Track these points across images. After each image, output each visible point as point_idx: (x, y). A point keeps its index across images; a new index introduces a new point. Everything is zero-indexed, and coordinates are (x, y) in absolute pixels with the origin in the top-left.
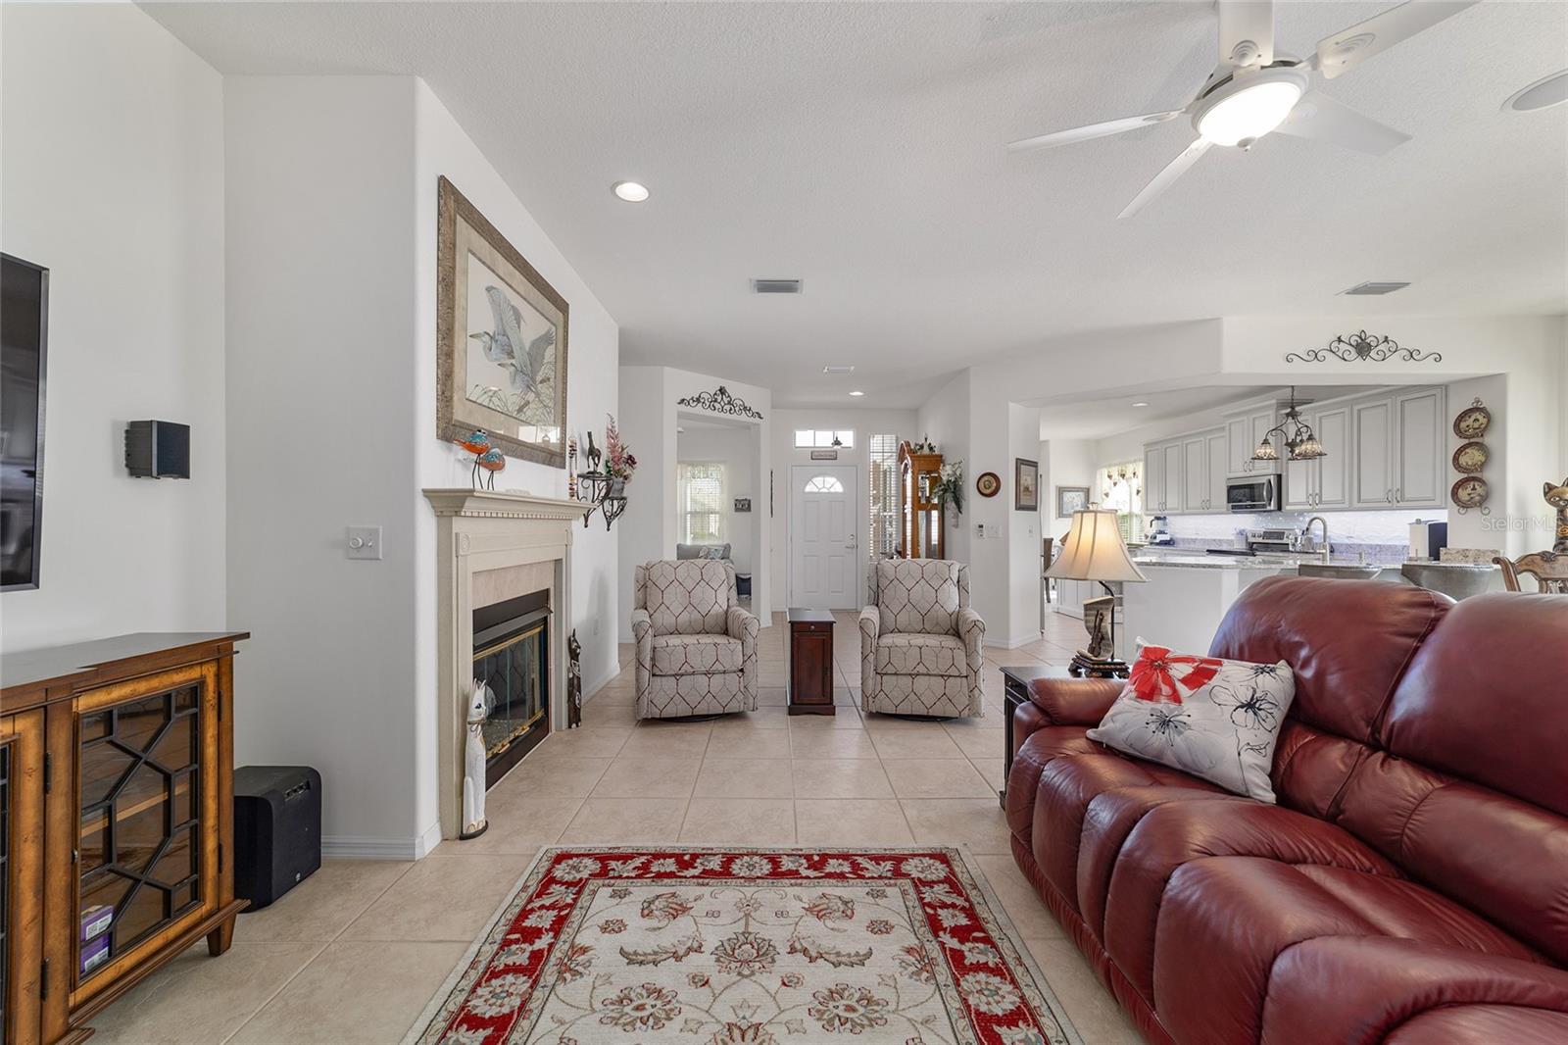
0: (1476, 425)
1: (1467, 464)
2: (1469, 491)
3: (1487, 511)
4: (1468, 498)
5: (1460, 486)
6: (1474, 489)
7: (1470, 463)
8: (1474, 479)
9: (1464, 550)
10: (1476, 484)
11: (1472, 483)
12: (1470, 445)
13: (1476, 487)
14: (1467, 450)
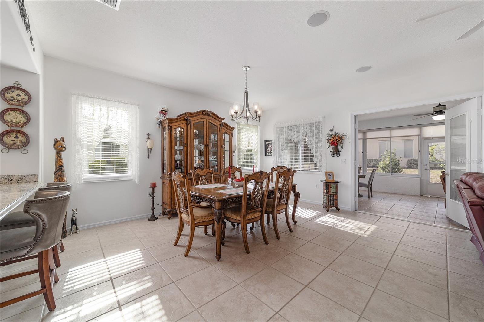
0: (19, 98)
1: (12, 121)
2: (12, 138)
3: (25, 152)
4: (12, 143)
5: (4, 135)
6: (16, 137)
7: (14, 121)
8: (17, 131)
9: (8, 176)
10: (18, 135)
11: (15, 134)
12: (13, 109)
13: (18, 136)
14: (11, 112)
